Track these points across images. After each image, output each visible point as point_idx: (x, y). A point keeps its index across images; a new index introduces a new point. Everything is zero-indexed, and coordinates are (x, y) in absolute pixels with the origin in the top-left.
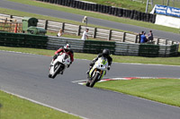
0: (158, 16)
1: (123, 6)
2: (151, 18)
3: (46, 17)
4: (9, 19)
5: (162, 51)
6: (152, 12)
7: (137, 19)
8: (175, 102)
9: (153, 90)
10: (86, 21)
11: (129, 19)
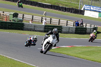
0: (85, 11)
1: (66, 5)
2: (82, 12)
3: (23, 12)
4: (2, 13)
5: (88, 31)
6: (82, 9)
7: (74, 13)
8: (95, 60)
9: (83, 53)
10: (46, 14)
11: (69, 13)
